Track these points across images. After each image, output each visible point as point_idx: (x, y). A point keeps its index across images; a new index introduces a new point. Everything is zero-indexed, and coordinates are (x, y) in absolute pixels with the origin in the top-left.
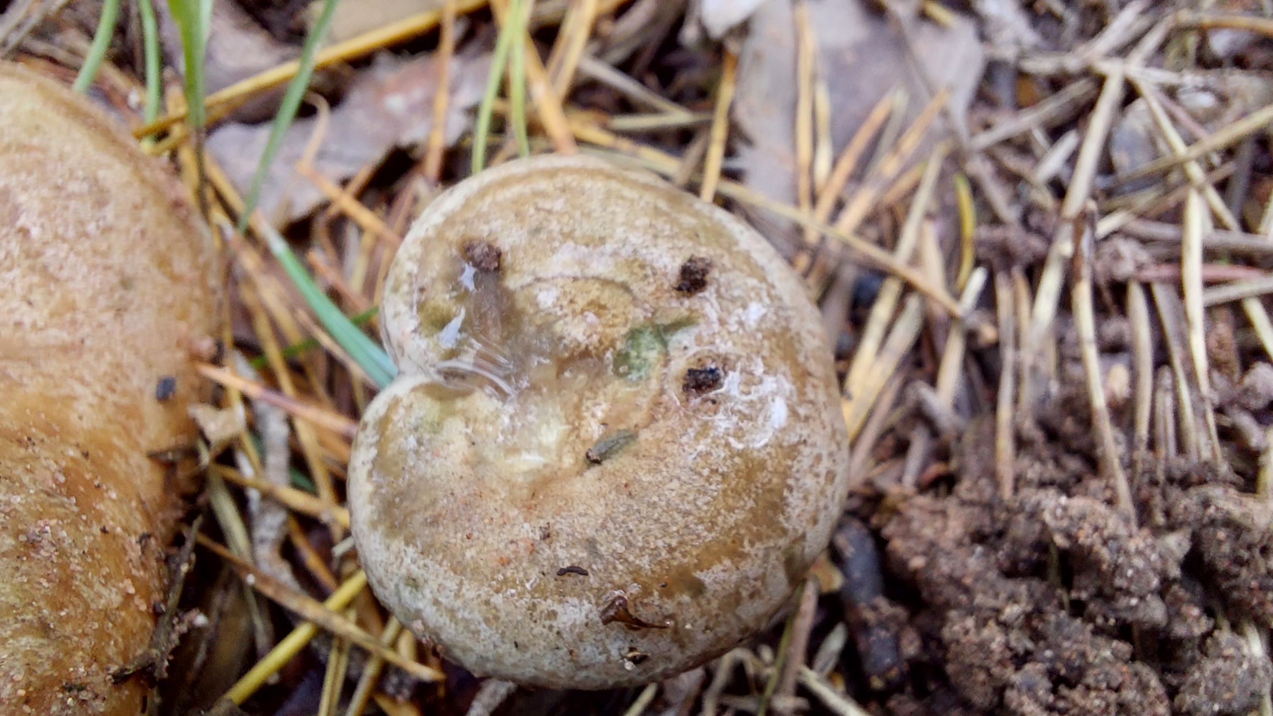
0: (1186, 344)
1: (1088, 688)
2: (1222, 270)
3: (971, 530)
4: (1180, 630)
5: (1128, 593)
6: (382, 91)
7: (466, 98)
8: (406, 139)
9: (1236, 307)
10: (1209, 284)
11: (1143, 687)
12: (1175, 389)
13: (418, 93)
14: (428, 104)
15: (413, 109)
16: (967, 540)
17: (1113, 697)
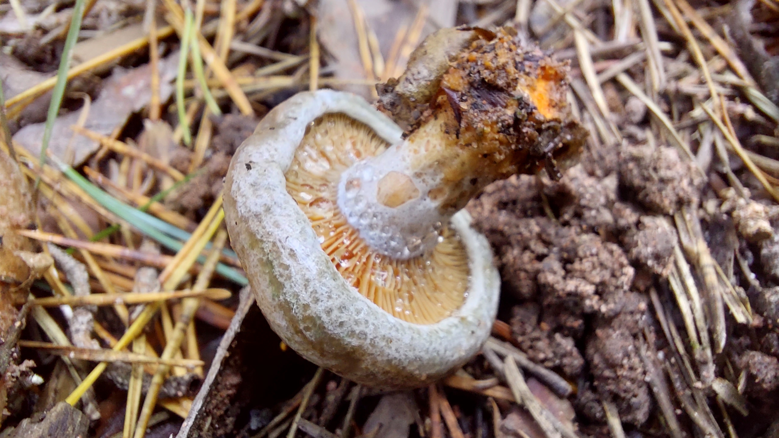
0: (593, 100)
1: (581, 259)
2: (602, 64)
3: (496, 202)
4: (622, 222)
5: (590, 209)
6: (119, 87)
7: (169, 76)
8: (138, 107)
9: (614, 81)
10: (599, 73)
11: (611, 252)
12: (592, 120)
13: (141, 83)
14: (148, 87)
15: (140, 92)
16: (495, 209)
17: (595, 259)
